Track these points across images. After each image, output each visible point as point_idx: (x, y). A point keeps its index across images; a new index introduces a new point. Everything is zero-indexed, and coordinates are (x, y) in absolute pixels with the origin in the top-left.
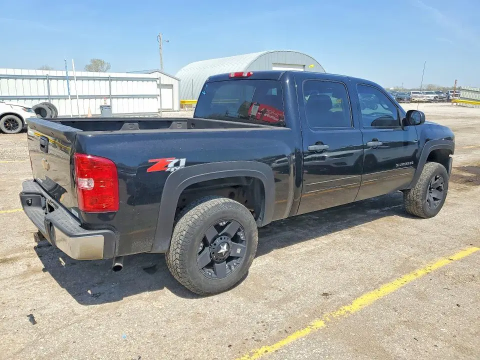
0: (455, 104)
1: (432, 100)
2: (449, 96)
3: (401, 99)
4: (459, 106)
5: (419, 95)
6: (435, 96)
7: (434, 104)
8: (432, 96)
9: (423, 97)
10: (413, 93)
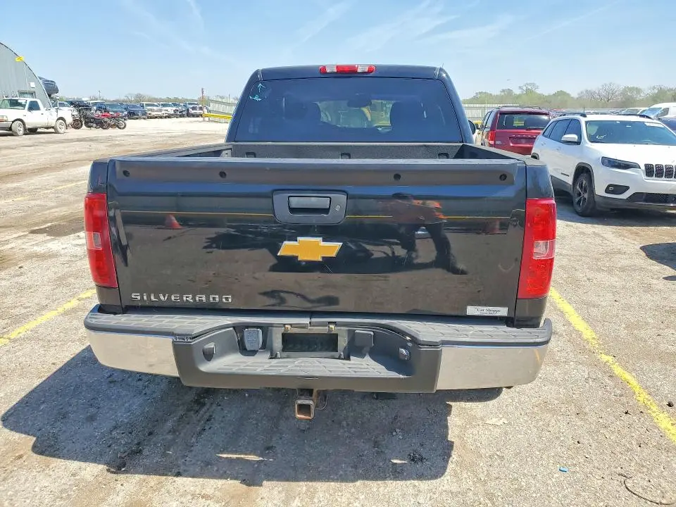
0: (207, 119)
1: (172, 115)
2: (188, 110)
3: (134, 114)
4: (212, 121)
5: (155, 108)
6: (174, 108)
7: (174, 120)
8: (171, 110)
9: (161, 111)
10: (147, 105)
